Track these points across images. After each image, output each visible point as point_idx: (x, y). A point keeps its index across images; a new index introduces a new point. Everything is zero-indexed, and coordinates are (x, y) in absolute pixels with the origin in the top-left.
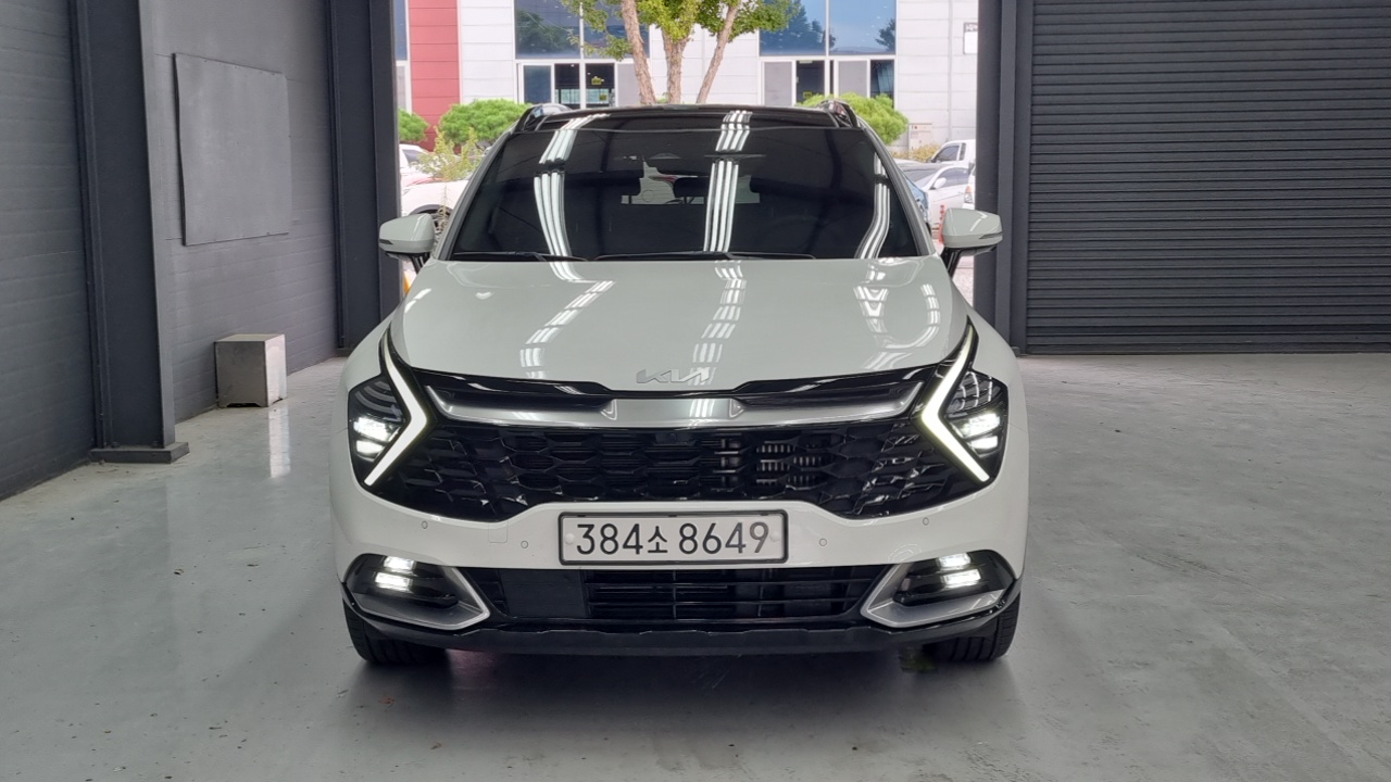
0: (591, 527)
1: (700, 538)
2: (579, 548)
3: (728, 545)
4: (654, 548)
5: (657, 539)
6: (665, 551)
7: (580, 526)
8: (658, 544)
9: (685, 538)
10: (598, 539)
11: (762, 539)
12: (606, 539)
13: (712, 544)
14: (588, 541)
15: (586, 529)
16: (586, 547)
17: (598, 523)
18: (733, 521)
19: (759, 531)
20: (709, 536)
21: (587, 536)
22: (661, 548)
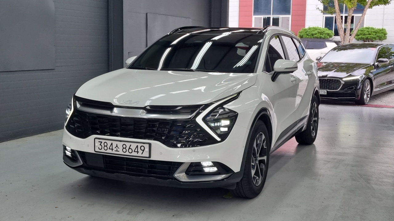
0: (101, 142)
1: (127, 148)
2: (99, 148)
3: (134, 151)
4: (116, 150)
5: (117, 148)
6: (119, 151)
7: (99, 142)
8: (117, 149)
9: (124, 148)
10: (103, 146)
11: (143, 150)
12: (105, 146)
13: (130, 151)
14: (101, 146)
15: (100, 143)
16: (100, 148)
17: (103, 141)
18: (136, 144)
19: (142, 148)
20: (129, 148)
21: (100, 145)
22: (118, 150)
